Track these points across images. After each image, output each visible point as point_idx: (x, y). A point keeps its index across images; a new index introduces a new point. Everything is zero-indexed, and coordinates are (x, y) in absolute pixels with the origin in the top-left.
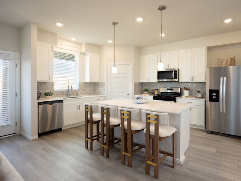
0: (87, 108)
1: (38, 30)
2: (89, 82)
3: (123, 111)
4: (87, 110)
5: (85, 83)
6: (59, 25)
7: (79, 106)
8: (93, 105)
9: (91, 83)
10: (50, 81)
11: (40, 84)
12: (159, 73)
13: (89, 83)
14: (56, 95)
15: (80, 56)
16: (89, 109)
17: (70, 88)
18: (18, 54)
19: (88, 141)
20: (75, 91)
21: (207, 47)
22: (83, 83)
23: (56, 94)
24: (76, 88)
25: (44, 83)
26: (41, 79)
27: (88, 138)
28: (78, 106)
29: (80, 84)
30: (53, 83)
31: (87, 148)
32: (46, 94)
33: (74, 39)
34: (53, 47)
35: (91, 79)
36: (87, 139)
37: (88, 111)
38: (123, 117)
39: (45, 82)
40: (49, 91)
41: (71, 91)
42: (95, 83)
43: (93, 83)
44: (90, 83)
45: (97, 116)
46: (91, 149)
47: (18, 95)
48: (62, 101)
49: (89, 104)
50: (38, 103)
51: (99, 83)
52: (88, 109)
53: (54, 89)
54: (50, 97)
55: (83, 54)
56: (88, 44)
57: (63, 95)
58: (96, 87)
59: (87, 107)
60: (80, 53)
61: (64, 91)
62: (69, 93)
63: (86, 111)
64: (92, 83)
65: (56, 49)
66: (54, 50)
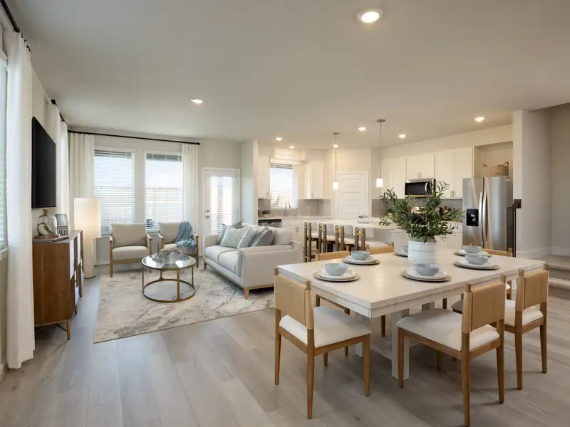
2: (310, 198)
3: (338, 226)
4: (306, 228)
5: (305, 200)
6: (279, 139)
8: (312, 223)
10: (268, 198)
11: (260, 200)
12: (407, 185)
13: (310, 200)
14: (273, 214)
15: (299, 166)
17: (288, 206)
18: (238, 170)
20: (293, 210)
21: (475, 147)
22: (302, 200)
23: (273, 212)
24: (295, 207)
25: (263, 200)
26: (261, 196)
29: (299, 201)
30: (270, 200)
32: (264, 213)
34: (270, 159)
35: (312, 195)
38: (337, 232)
42: (318, 200)
45: (315, 234)
48: (280, 221)
49: (308, 222)
50: (259, 220)
51: (322, 200)
52: (307, 226)
53: (271, 208)
54: (268, 215)
55: (304, 162)
57: (281, 214)
59: (306, 224)
60: (299, 162)
61: (281, 210)
62: (285, 213)
65: (272, 161)
66: (271, 162)
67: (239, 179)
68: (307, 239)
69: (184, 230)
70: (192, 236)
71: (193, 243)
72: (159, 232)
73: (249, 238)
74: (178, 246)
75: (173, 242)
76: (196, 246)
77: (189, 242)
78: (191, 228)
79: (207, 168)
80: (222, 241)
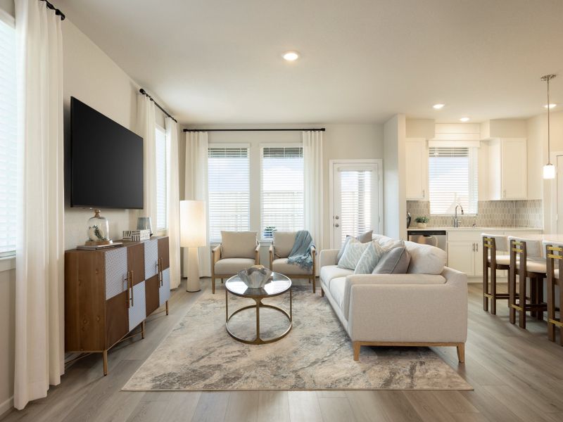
0: (485, 242)
1: (406, 120)
2: (499, 199)
3: (551, 246)
4: (486, 245)
5: (492, 201)
6: (438, 107)
7: (477, 245)
8: (497, 237)
9: (506, 201)
10: (425, 200)
11: (411, 204)
13: (500, 201)
14: (435, 223)
15: (479, 148)
16: (489, 243)
17: (459, 212)
18: (380, 161)
19: (487, 298)
20: (470, 218)
22: (486, 202)
23: (434, 221)
24: (472, 212)
25: (415, 202)
26: (412, 196)
27: (487, 293)
28: (474, 245)
29: (480, 204)
30: (429, 202)
31: (487, 310)
32: (419, 221)
33: (465, 120)
34: (427, 141)
35: (504, 192)
36: (486, 295)
37: (487, 248)
38: (551, 256)
39: (417, 202)
40: (422, 215)
41: (462, 218)
42: (516, 201)
43: (512, 201)
44: (503, 201)
45: (503, 258)
46: (494, 312)
47: (381, 220)
48: (444, 233)
49: (489, 235)
50: (408, 232)
51: (525, 201)
52: (487, 243)
53: (431, 213)
54: (425, 225)
55: (487, 142)
56: (495, 122)
57: (446, 223)
58: (518, 211)
59: (486, 239)
60: (479, 142)
61: (448, 217)
62: (455, 222)
63: (484, 247)
64: (509, 201)
65: (432, 144)
66: (430, 146)
67: (380, 173)
68: (487, 264)
69: (302, 242)
70: (309, 250)
71: (310, 259)
72: (273, 244)
73: (371, 259)
74: (289, 262)
75: (287, 257)
76: (313, 263)
77: (303, 258)
78: (311, 239)
79: (336, 161)
80: (341, 259)
